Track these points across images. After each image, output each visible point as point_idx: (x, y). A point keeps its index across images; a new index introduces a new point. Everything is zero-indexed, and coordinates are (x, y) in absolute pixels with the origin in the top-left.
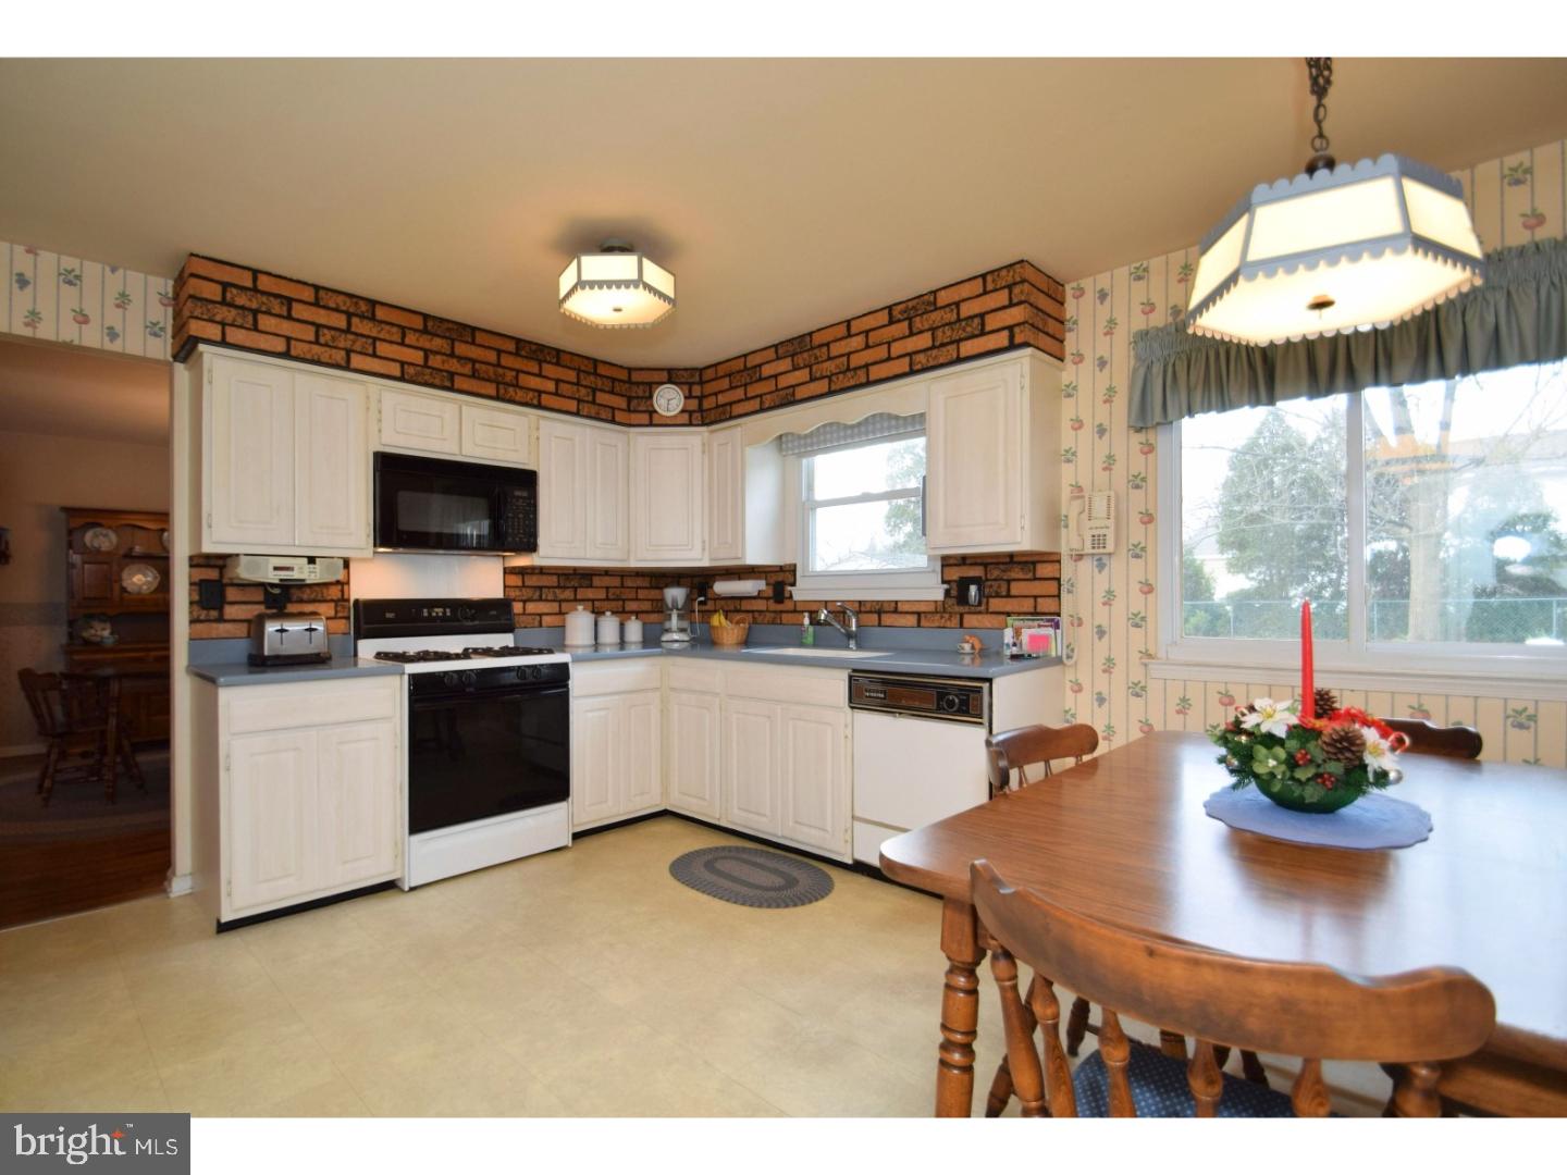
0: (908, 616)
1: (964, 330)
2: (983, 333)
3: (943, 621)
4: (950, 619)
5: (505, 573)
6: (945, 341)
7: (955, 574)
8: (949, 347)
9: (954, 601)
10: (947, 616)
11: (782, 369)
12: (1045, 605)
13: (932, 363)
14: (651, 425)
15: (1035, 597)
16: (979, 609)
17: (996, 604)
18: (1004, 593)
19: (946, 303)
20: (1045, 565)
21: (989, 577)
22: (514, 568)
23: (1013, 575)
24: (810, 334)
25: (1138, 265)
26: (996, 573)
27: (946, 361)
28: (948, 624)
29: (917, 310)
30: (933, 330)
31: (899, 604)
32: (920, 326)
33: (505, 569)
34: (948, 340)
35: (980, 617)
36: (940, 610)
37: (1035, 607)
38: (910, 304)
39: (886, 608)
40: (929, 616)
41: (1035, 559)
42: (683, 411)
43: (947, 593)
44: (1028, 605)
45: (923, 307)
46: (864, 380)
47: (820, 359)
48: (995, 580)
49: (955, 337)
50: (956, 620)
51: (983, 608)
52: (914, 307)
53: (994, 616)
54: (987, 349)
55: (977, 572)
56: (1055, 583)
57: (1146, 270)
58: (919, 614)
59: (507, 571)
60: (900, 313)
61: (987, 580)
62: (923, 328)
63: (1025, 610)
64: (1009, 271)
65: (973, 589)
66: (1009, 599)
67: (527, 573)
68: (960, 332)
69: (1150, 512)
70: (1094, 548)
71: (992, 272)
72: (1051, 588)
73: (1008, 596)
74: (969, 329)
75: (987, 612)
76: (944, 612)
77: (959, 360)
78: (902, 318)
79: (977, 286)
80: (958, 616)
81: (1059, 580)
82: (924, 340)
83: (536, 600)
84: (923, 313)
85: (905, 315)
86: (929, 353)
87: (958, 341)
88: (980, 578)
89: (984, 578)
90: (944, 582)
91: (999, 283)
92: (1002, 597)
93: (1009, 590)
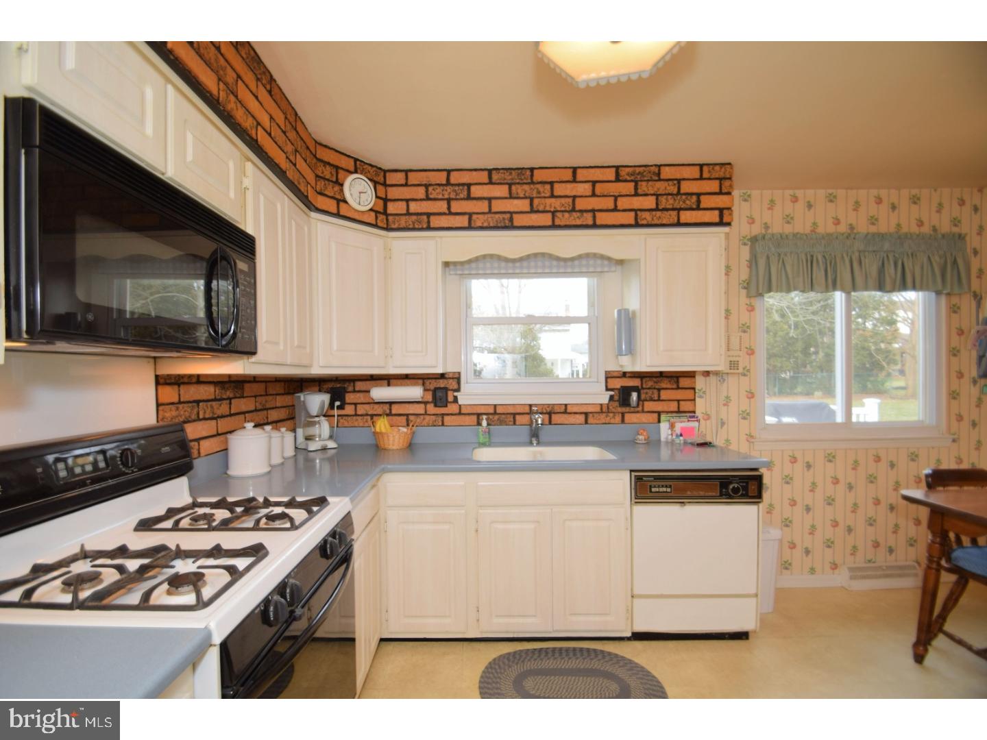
0: (577, 416)
1: (684, 202)
2: (698, 208)
3: (608, 418)
4: (614, 417)
5: (158, 383)
6: (668, 207)
7: (618, 383)
8: (671, 212)
9: (617, 404)
10: (611, 415)
11: (498, 194)
12: (685, 406)
13: (656, 222)
14: (338, 215)
15: (678, 401)
16: (637, 409)
17: (649, 406)
18: (656, 398)
19: (668, 178)
20: (685, 379)
21: (644, 386)
22: (169, 376)
23: (663, 385)
24: (532, 170)
25: (745, 191)
26: (650, 384)
27: (669, 223)
28: (612, 421)
29: (644, 176)
30: (657, 196)
31: (569, 407)
32: (645, 189)
33: (157, 377)
34: (671, 207)
35: (638, 415)
36: (603, 410)
37: (679, 408)
38: (638, 170)
39: (557, 409)
40: (595, 415)
41: (678, 375)
42: (371, 210)
43: (611, 398)
44: (673, 407)
45: (649, 175)
46: (590, 222)
47: (543, 195)
48: (649, 388)
49: (677, 205)
50: (618, 418)
51: (640, 409)
52: (639, 173)
53: (649, 414)
54: (702, 221)
55: (636, 382)
56: (692, 391)
57: (749, 196)
58: (586, 414)
59: (160, 381)
60: (628, 174)
61: (643, 388)
62: (649, 193)
63: (672, 409)
64: (721, 168)
65: (634, 396)
66: (660, 402)
67: (184, 383)
68: (681, 203)
69: (752, 348)
70: (730, 369)
71: (708, 165)
72: (689, 395)
73: (659, 400)
74: (688, 202)
75: (643, 411)
76: (608, 412)
77: (679, 224)
78: (629, 178)
79: (695, 172)
80: (620, 415)
81: (694, 389)
82: (650, 202)
83: (194, 421)
84: (648, 181)
85: (632, 178)
86: (654, 213)
87: (679, 210)
88: (638, 387)
89: (640, 387)
90: (607, 389)
91: (714, 174)
92: (655, 401)
93: (659, 396)
